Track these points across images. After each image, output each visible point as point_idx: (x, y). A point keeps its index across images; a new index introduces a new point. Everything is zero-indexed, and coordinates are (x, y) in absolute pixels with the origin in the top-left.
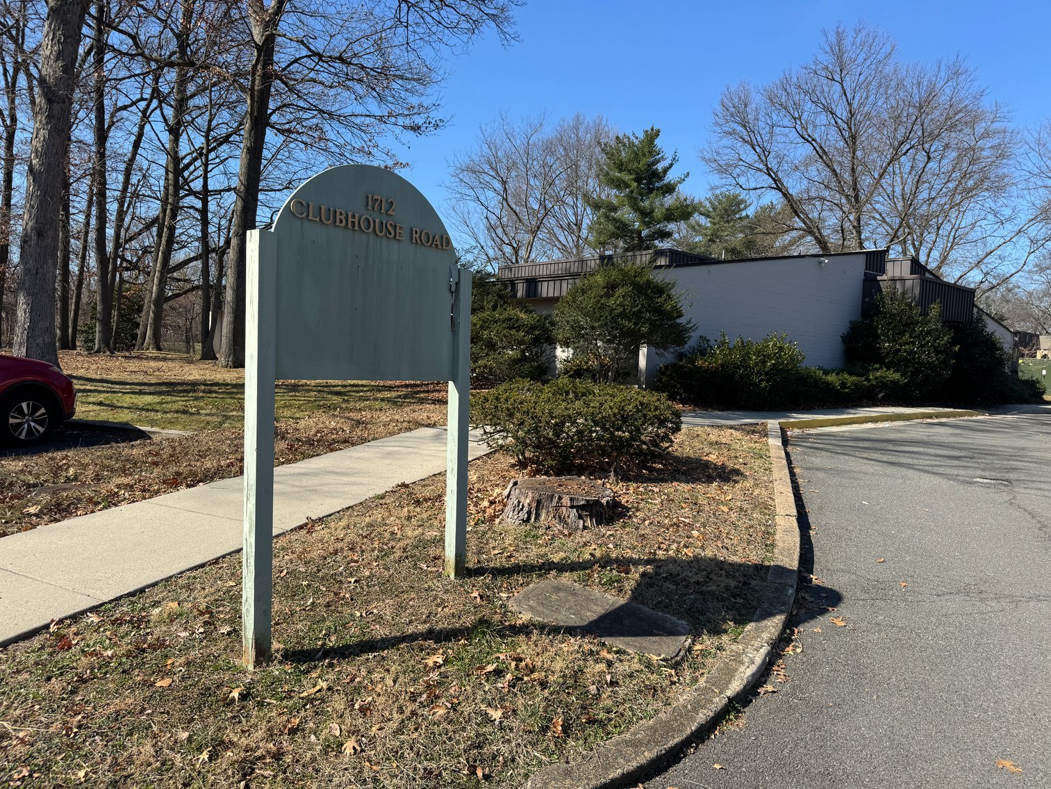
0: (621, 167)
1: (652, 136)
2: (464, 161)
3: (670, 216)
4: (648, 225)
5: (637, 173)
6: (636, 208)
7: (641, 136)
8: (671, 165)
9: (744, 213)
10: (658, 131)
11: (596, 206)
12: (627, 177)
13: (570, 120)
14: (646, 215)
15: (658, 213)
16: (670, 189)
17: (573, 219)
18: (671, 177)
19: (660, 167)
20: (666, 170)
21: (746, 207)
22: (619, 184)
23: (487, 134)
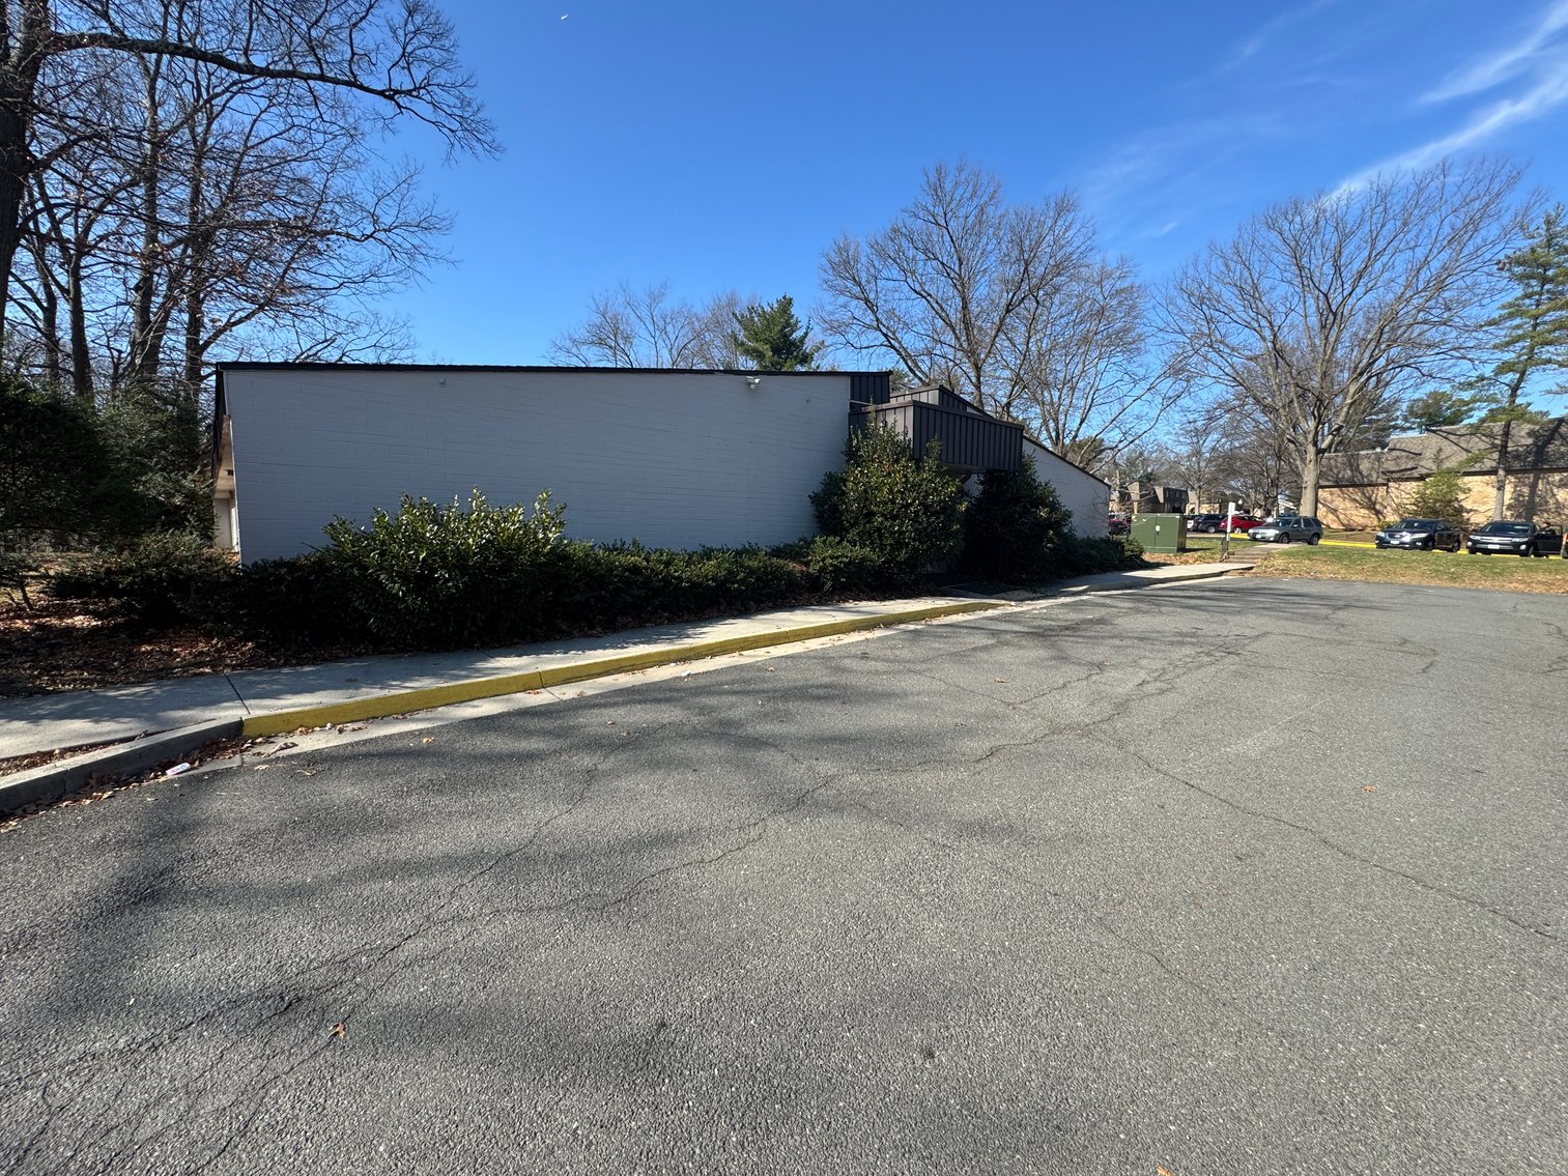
5: (772, 343)
12: (762, 347)
16: (807, 357)
19: (796, 336)
22: (754, 353)
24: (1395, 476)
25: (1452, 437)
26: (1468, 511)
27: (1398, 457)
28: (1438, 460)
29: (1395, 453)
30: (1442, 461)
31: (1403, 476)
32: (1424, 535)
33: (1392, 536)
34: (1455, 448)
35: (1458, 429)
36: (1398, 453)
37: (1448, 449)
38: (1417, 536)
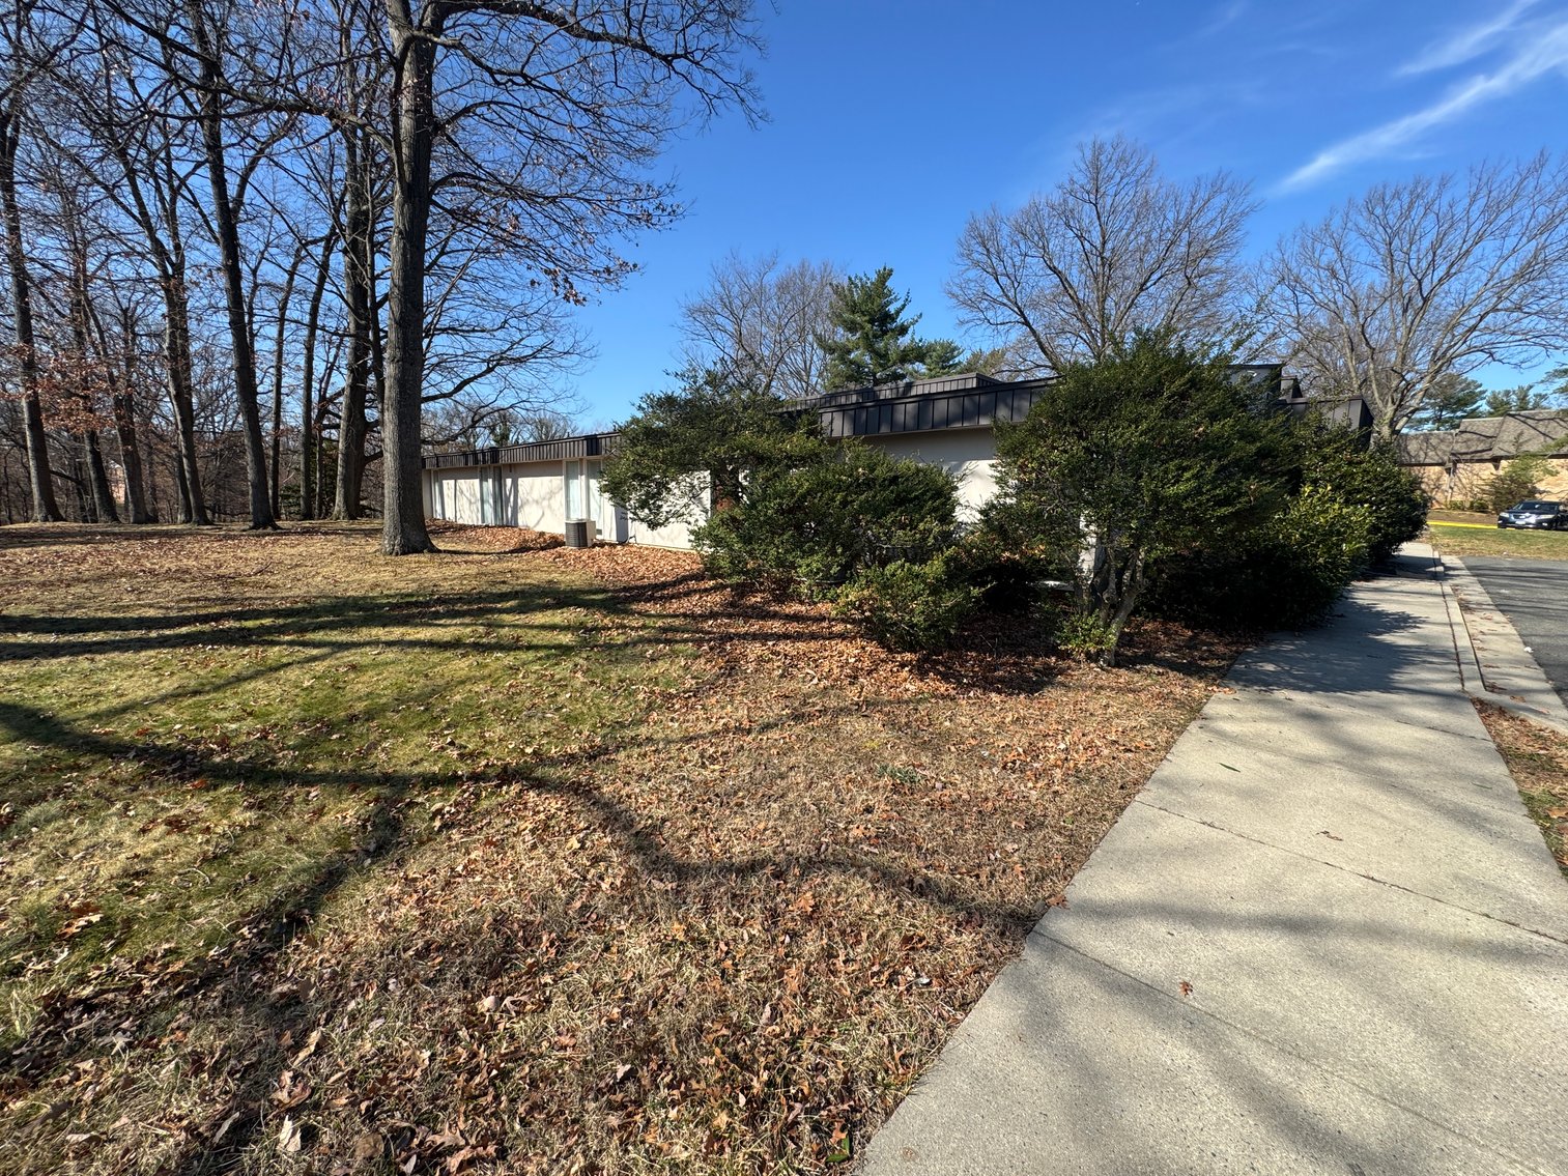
0: (854, 309)
1: (885, 276)
2: (696, 301)
3: (905, 357)
4: (884, 367)
5: (870, 314)
6: (871, 348)
7: (874, 277)
8: (904, 306)
9: (957, 360)
10: (891, 271)
11: (830, 350)
12: (858, 318)
13: (796, 265)
14: (881, 357)
15: (893, 356)
16: (903, 330)
17: (802, 366)
18: (904, 318)
19: (892, 309)
20: (898, 312)
21: (959, 354)
22: (852, 327)
23: (719, 272)
24: (1464, 457)
25: (1530, 422)
26: (1541, 493)
27: (1469, 440)
28: (1517, 443)
29: (1465, 436)
30: (1521, 444)
31: (1476, 458)
32: (1550, 516)
33: (1517, 517)
34: (1533, 432)
35: (1536, 414)
36: (1469, 436)
37: (1529, 433)
38: (1543, 517)
